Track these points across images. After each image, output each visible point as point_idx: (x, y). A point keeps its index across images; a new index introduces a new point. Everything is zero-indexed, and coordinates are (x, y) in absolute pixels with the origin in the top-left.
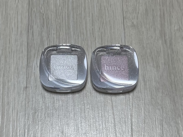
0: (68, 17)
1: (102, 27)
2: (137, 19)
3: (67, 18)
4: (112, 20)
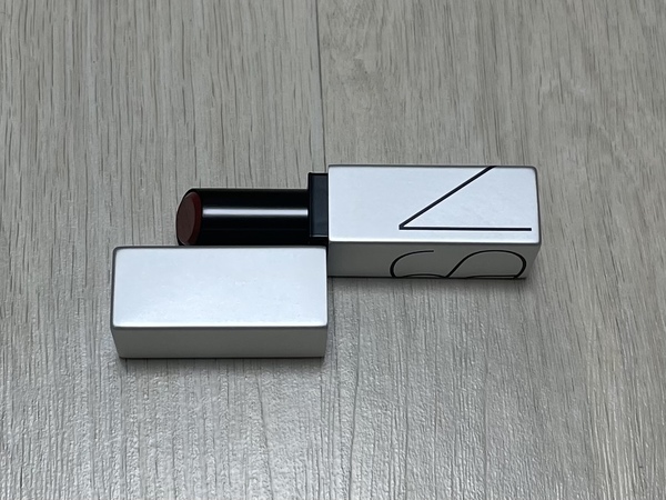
0: (77, 38)
1: (223, 83)
2: (379, 47)
3: (69, 44)
4: (269, 54)
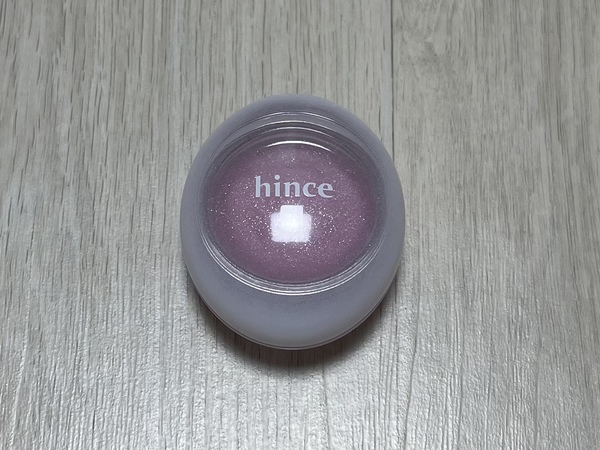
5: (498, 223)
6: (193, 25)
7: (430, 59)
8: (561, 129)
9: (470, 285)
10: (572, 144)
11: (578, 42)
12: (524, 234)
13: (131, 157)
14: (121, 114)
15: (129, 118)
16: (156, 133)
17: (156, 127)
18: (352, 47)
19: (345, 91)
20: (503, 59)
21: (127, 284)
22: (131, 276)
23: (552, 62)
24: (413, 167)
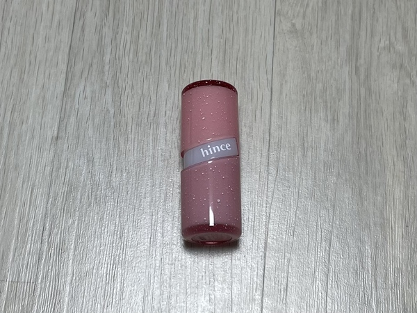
5: (322, 115)
6: (174, 9)
7: (294, 31)
8: (357, 69)
9: (306, 145)
10: (362, 77)
11: (369, 25)
12: (335, 120)
13: (140, 73)
14: (136, 52)
15: (140, 54)
16: (153, 62)
17: (153, 59)
18: (254, 23)
19: (249, 46)
20: (330, 32)
21: (136, 136)
22: (138, 132)
23: (355, 35)
24: (282, 85)
